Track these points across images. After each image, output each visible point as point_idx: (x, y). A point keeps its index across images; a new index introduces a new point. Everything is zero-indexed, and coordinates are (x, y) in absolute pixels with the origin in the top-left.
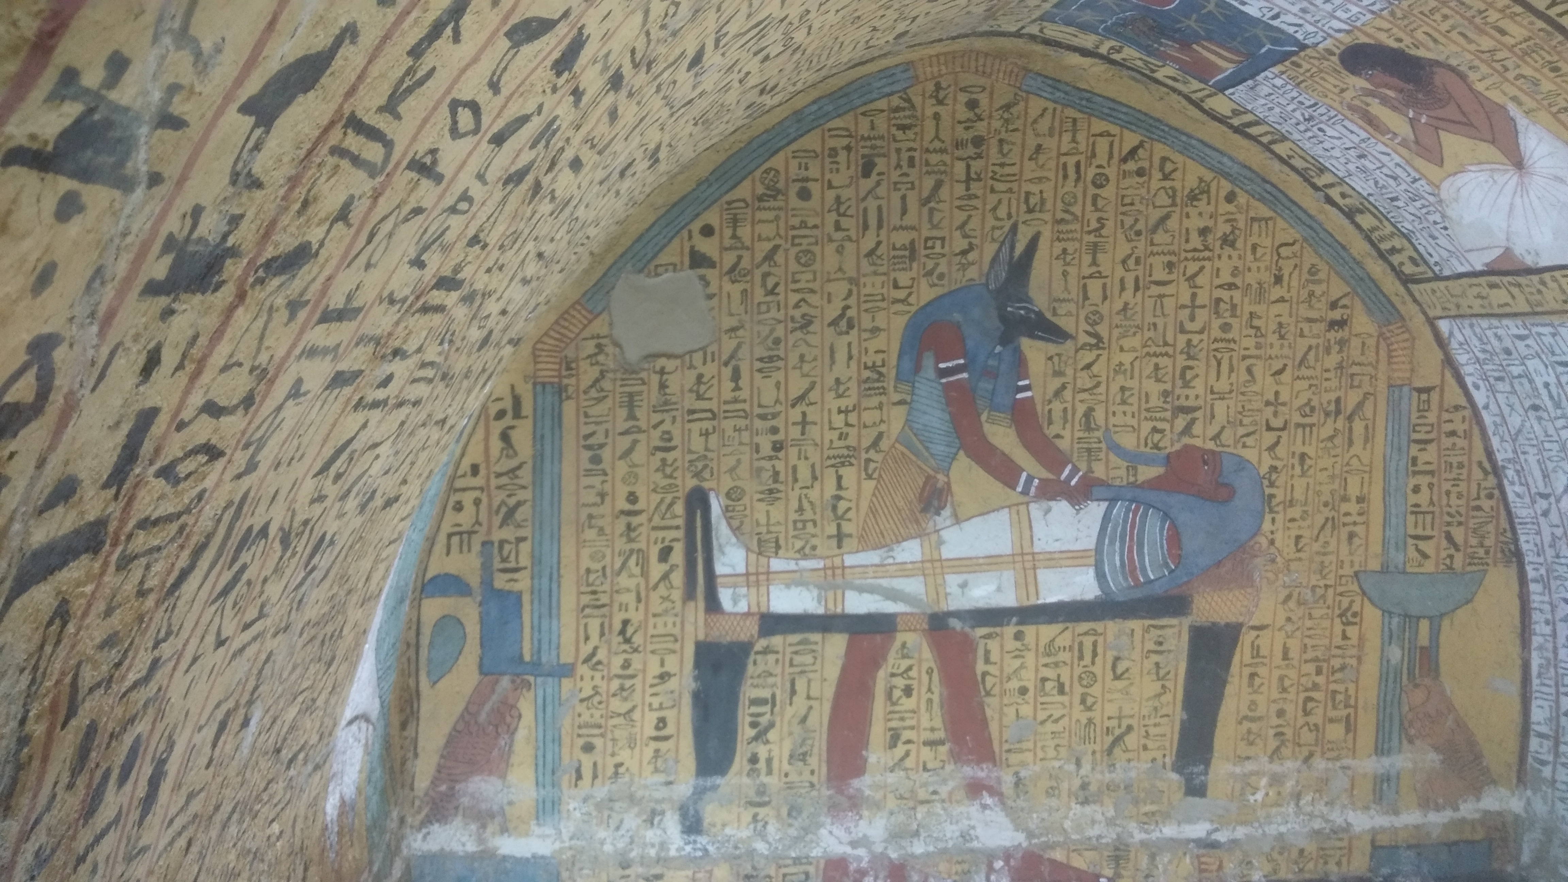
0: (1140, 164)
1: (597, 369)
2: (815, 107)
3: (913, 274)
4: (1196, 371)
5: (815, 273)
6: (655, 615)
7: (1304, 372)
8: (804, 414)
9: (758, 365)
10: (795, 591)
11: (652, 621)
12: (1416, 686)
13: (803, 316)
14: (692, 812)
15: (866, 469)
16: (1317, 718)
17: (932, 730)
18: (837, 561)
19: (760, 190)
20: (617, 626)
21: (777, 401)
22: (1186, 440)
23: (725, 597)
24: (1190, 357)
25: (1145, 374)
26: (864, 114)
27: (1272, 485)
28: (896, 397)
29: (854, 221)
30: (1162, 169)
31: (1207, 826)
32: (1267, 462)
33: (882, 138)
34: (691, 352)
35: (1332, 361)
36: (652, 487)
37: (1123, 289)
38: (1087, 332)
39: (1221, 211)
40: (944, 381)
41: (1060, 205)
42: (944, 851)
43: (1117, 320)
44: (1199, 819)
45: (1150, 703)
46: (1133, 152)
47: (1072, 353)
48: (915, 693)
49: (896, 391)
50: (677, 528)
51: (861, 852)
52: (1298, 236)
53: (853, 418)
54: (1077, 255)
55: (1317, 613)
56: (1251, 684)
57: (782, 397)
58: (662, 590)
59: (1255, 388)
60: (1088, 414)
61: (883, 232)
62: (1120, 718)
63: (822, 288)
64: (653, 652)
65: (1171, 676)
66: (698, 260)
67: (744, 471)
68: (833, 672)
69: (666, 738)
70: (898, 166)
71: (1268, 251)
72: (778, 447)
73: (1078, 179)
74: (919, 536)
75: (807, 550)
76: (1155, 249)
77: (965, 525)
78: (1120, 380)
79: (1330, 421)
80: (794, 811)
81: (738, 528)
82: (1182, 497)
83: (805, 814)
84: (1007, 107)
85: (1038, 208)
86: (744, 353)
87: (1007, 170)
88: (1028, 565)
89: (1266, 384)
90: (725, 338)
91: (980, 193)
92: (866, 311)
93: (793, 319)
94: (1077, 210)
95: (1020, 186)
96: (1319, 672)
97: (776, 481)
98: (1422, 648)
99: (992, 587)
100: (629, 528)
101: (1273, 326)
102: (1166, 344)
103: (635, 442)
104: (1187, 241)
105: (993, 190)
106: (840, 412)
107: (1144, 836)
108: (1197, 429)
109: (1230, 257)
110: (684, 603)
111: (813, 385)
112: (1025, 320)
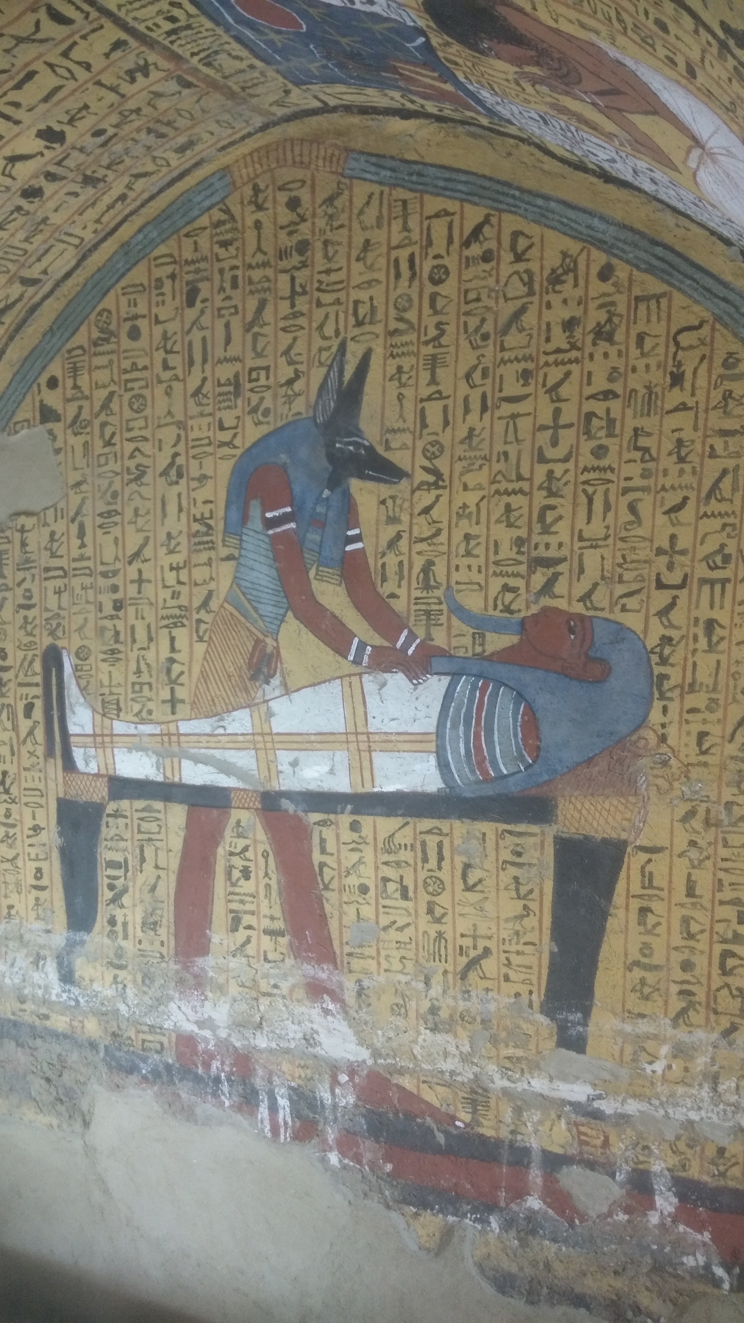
0: (486, 246)
3: (238, 412)
4: (560, 511)
5: (146, 418)
6: (25, 769)
7: (714, 506)
8: (140, 571)
9: (99, 521)
10: (136, 756)
13: (137, 468)
14: (66, 962)
15: (197, 631)
16: (739, 980)
17: (272, 918)
18: (172, 727)
19: (96, 334)
21: (116, 558)
22: (546, 601)
23: (78, 757)
24: (551, 494)
25: (493, 518)
26: (187, 235)
27: (664, 661)
28: (224, 552)
29: (179, 357)
30: (513, 248)
31: (589, 1090)
32: (656, 631)
33: (204, 259)
34: (47, 508)
36: (17, 643)
37: (467, 410)
38: (424, 468)
39: (592, 293)
40: (271, 532)
41: (393, 313)
42: (287, 1051)
43: (460, 450)
44: (577, 1078)
45: (510, 925)
46: (477, 232)
47: (407, 495)
48: (252, 875)
49: (224, 545)
50: (37, 685)
51: (207, 1033)
52: (706, 315)
53: (184, 576)
54: (413, 373)
55: (731, 839)
56: (642, 922)
57: (120, 554)
58: (29, 746)
59: (640, 532)
60: (427, 569)
61: (208, 367)
62: (475, 937)
63: (153, 435)
64: (26, 804)
65: (536, 895)
66: (47, 414)
67: (90, 630)
68: (176, 842)
69: (43, 889)
70: (222, 289)
71: (662, 340)
72: (118, 606)
73: (412, 277)
74: (249, 706)
75: (144, 714)
76: (506, 355)
77: (295, 695)
78: (465, 526)
81: (85, 688)
82: (540, 674)
83: (157, 985)
84: (330, 200)
85: (367, 319)
86: (87, 508)
87: (334, 277)
88: (363, 746)
89: (656, 526)
90: (71, 493)
91: (304, 308)
92: (194, 457)
93: (128, 469)
94: (411, 315)
95: (348, 295)
97: (117, 641)
99: (327, 769)
101: (668, 445)
102: (520, 478)
103: (4, 599)
104: (548, 340)
105: (319, 304)
106: (172, 569)
107: (506, 1083)
108: (560, 587)
109: (606, 355)
110: (46, 760)
111: (147, 539)
112: (354, 457)
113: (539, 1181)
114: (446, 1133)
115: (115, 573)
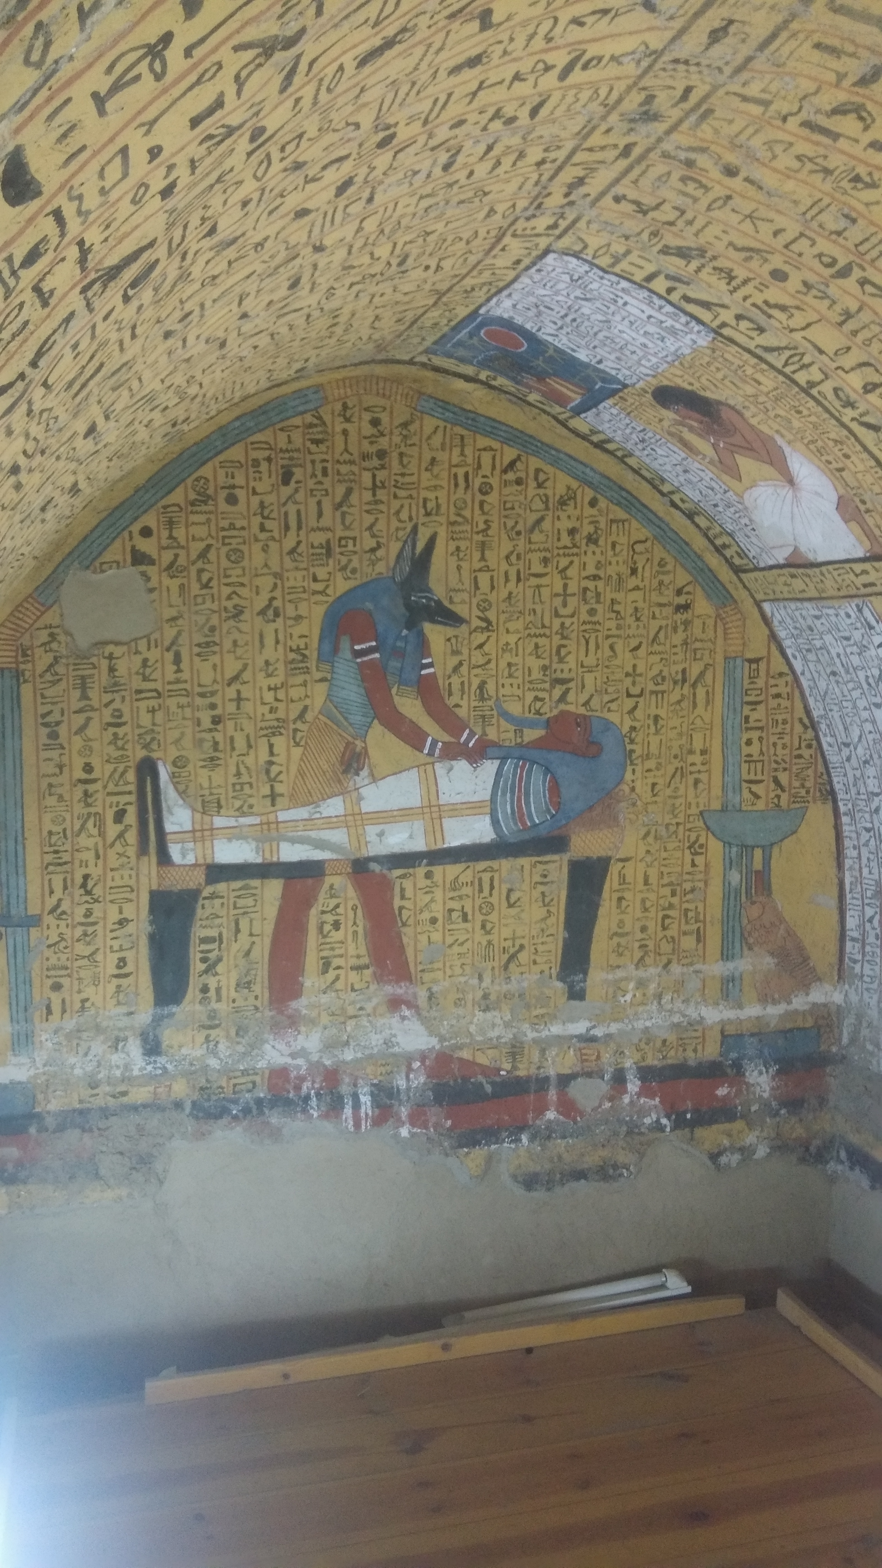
0: (519, 474)
1: (51, 655)
2: (237, 424)
3: (330, 568)
4: (569, 649)
5: (244, 569)
6: (112, 870)
7: (656, 648)
8: (239, 692)
9: (196, 650)
10: (236, 844)
11: (110, 874)
12: (753, 903)
13: (235, 607)
14: (151, 1037)
15: (294, 738)
16: (673, 932)
17: (358, 957)
18: (272, 817)
19: (192, 496)
20: (79, 880)
21: (215, 681)
22: (562, 707)
23: (175, 851)
24: (564, 637)
25: (527, 652)
26: (282, 430)
27: (632, 741)
28: (318, 675)
29: (276, 523)
30: (536, 479)
31: (587, 1024)
32: (628, 723)
33: (298, 450)
34: (136, 640)
35: (678, 638)
36: (106, 758)
37: (507, 580)
38: (478, 617)
39: (586, 514)
40: (358, 660)
41: (452, 509)
42: (371, 1056)
43: (503, 606)
44: (579, 1019)
45: (538, 925)
46: (512, 465)
47: (466, 635)
48: (342, 926)
50: (130, 793)
51: (300, 1061)
52: (649, 535)
53: (281, 695)
54: (468, 552)
55: (670, 846)
56: (619, 906)
57: (219, 679)
58: (118, 847)
59: (617, 662)
60: (482, 686)
61: (302, 533)
62: (514, 939)
63: (250, 582)
64: (112, 902)
65: (555, 902)
66: (139, 558)
67: (187, 742)
68: (271, 911)
69: (126, 975)
70: (314, 475)
71: (625, 547)
72: (216, 721)
73: (467, 487)
74: (342, 794)
75: (245, 809)
76: (533, 547)
77: (381, 783)
78: (508, 658)
79: (678, 688)
80: (241, 1031)
81: (184, 792)
82: (560, 754)
83: (250, 1033)
84: (405, 425)
85: (434, 512)
86: (184, 640)
87: (407, 479)
88: (435, 815)
89: (625, 659)
90: (166, 626)
91: (384, 498)
92: (290, 601)
93: (225, 608)
95: (418, 493)
96: (673, 894)
97: (216, 750)
98: (757, 872)
99: (407, 835)
100: (86, 794)
101: (630, 611)
102: (543, 626)
103: (89, 719)
104: (559, 540)
105: (395, 497)
106: (270, 689)
107: (535, 1035)
108: (571, 697)
109: (594, 553)
110: (138, 858)
111: (245, 666)
112: (426, 607)
113: (555, 1098)
114: (493, 1084)
115: (213, 693)
